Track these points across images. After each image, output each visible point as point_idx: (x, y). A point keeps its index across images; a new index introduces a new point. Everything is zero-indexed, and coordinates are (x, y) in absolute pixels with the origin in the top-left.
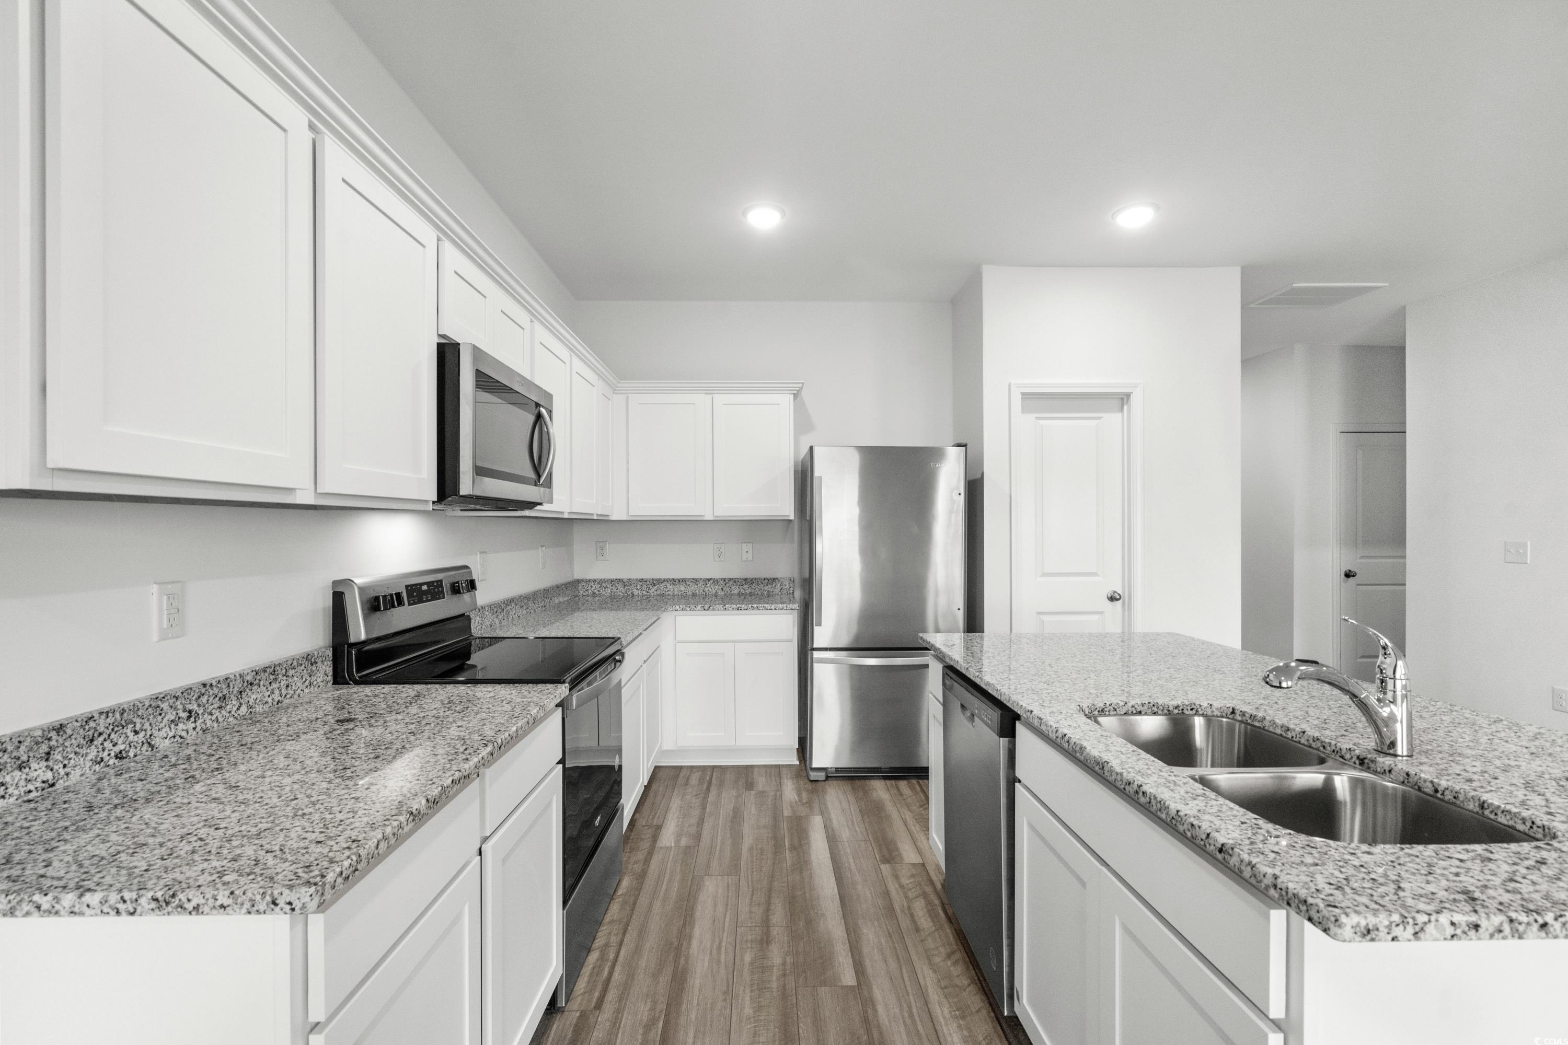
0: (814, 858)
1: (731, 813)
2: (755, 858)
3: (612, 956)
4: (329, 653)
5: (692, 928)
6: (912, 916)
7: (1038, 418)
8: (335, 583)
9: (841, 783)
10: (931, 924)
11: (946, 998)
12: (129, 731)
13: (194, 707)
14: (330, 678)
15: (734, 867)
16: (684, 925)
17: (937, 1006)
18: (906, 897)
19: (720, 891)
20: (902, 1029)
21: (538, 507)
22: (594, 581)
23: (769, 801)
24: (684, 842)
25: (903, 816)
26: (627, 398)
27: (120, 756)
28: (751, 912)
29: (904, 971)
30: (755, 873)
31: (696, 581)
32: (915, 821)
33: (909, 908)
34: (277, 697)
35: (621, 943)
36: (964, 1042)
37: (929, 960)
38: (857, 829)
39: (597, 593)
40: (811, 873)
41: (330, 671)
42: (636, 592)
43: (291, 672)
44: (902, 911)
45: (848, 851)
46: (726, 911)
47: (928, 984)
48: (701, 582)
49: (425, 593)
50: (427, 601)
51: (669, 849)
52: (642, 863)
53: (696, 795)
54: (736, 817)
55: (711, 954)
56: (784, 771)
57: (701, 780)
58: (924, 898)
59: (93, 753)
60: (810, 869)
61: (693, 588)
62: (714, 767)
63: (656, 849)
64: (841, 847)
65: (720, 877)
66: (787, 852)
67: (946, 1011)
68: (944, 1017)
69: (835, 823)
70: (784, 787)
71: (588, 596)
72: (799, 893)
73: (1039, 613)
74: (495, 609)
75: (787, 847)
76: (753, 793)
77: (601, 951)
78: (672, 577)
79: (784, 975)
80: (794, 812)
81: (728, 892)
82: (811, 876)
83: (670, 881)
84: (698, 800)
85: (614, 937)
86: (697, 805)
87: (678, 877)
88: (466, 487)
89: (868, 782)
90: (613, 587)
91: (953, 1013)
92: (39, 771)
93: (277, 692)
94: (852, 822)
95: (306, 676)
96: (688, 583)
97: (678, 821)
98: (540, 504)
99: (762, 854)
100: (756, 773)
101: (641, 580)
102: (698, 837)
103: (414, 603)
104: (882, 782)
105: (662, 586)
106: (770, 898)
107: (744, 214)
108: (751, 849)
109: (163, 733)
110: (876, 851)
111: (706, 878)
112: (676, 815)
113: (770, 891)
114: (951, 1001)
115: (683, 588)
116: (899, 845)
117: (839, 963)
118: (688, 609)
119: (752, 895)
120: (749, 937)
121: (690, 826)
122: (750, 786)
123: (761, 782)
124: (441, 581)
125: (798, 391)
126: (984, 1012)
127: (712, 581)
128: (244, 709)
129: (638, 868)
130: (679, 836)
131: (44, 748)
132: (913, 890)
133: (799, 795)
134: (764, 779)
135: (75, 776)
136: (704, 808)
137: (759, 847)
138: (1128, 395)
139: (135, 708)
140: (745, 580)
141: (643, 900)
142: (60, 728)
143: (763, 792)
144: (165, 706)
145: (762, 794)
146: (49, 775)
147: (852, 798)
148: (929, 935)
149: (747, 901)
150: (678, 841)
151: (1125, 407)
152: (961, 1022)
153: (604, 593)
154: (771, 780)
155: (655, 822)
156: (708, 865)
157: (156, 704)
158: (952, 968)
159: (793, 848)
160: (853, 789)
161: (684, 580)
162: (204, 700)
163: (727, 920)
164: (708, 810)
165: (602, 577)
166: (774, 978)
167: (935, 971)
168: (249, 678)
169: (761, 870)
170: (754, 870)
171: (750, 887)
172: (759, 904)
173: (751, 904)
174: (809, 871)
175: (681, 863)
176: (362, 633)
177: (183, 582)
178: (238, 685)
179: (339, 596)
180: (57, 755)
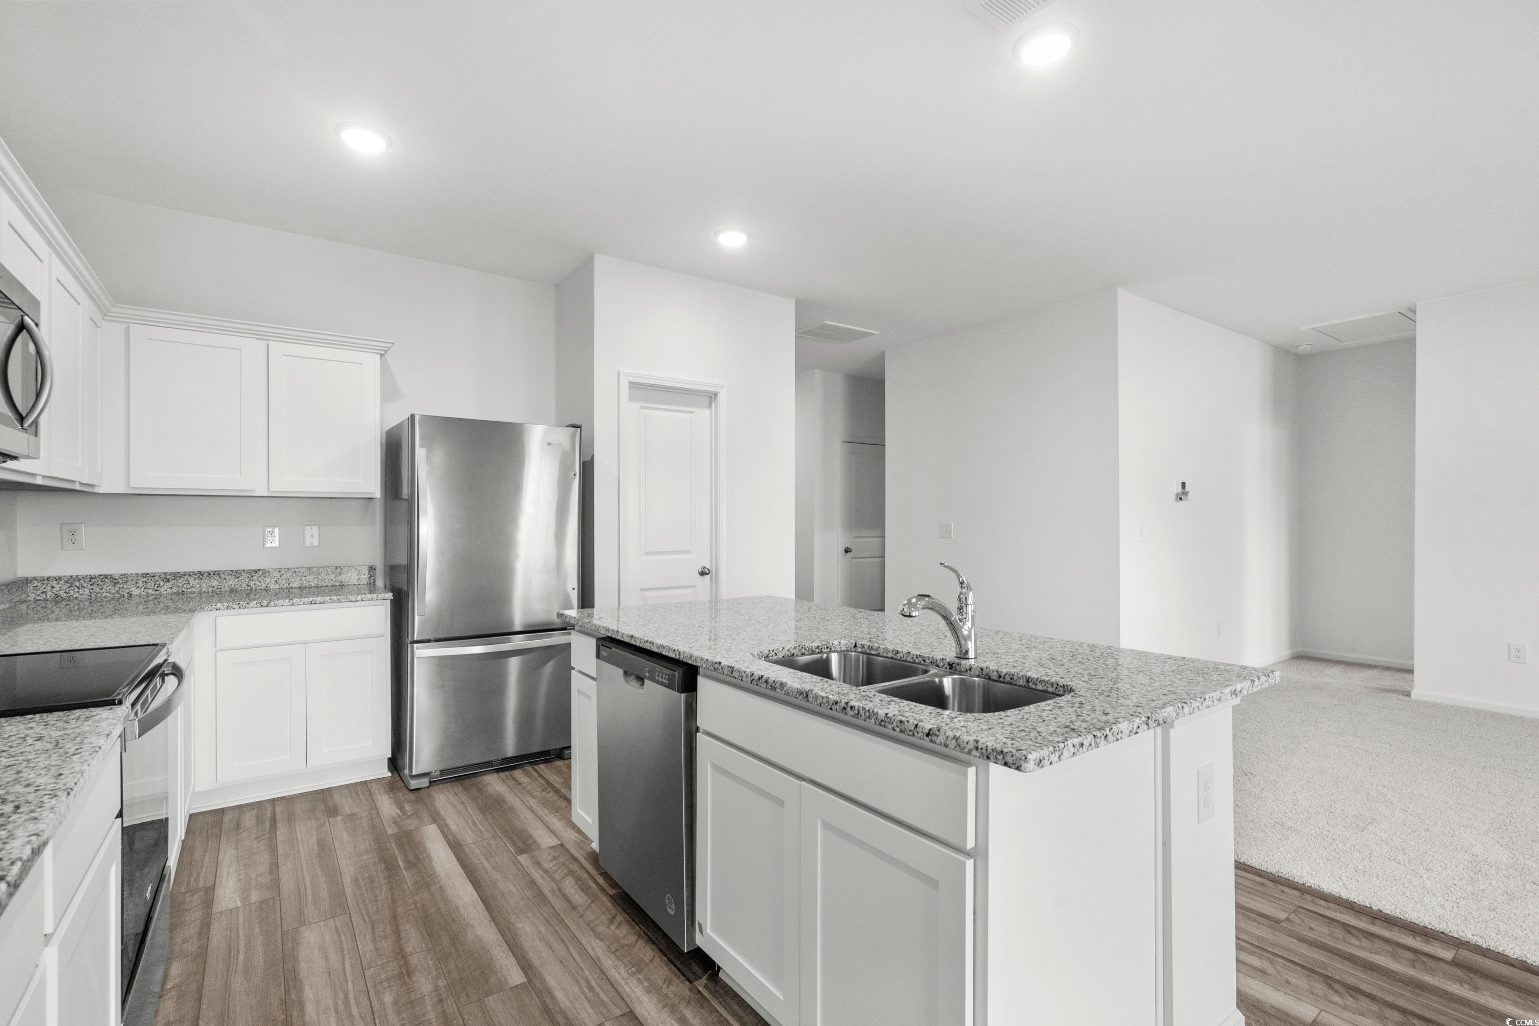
0: (439, 870)
1: (316, 847)
2: (363, 889)
5: (301, 990)
6: (564, 895)
7: (642, 408)
9: (448, 785)
10: (586, 898)
11: (619, 960)
15: (340, 908)
16: (287, 991)
17: (614, 971)
18: (554, 880)
19: (327, 939)
20: (586, 1005)
22: (58, 579)
23: (365, 823)
24: (255, 896)
25: (528, 804)
26: (127, 329)
28: (376, 949)
29: (572, 949)
30: (369, 906)
31: (236, 574)
32: (541, 806)
33: (560, 890)
36: (647, 992)
37: (593, 930)
38: (481, 827)
39: (64, 595)
40: (441, 887)
42: (135, 592)
44: (553, 895)
45: (477, 851)
46: (343, 958)
47: (599, 954)
48: (245, 575)
51: (234, 911)
52: (196, 939)
53: (256, 839)
54: (324, 850)
55: (337, 1012)
56: (374, 787)
57: (259, 819)
58: (572, 876)
60: (438, 882)
61: (232, 582)
62: (273, 801)
63: (214, 916)
64: (467, 850)
65: (322, 923)
66: (404, 871)
67: (622, 970)
68: (623, 978)
69: (453, 827)
70: (379, 804)
71: (46, 600)
72: (432, 911)
73: (642, 590)
75: (402, 867)
76: (339, 818)
78: (196, 569)
79: (441, 1001)
80: (400, 827)
81: (339, 936)
82: (441, 889)
83: (248, 947)
84: (261, 843)
86: (262, 848)
87: (260, 940)
89: (479, 779)
90: (94, 587)
91: (630, 971)
94: (474, 823)
97: (240, 874)
99: (372, 882)
100: (336, 797)
101: (145, 575)
102: (275, 885)
104: (495, 775)
105: (181, 582)
106: (397, 927)
108: (356, 880)
110: (508, 844)
111: (302, 929)
112: (232, 869)
113: (394, 919)
114: (625, 960)
116: (532, 832)
117: (501, 967)
119: (373, 929)
120: (383, 977)
121: (259, 876)
122: (332, 811)
123: (347, 805)
125: (386, 351)
126: (657, 960)
127: (260, 573)
129: (191, 947)
130: (245, 893)
132: (559, 871)
133: (401, 809)
134: (350, 800)
136: (273, 849)
137: (366, 875)
138: (716, 394)
140: (310, 569)
141: (213, 983)
143: (353, 814)
145: (352, 817)
147: (465, 798)
148: (587, 908)
149: (369, 938)
150: (245, 898)
151: (713, 405)
152: (639, 976)
153: (77, 595)
154: (360, 799)
155: (201, 884)
156: (301, 913)
158: (617, 932)
159: (410, 865)
160: (464, 788)
161: (217, 573)
163: (348, 966)
164: (280, 852)
165: (74, 573)
166: (429, 1008)
167: (601, 940)
169: (376, 900)
170: (367, 902)
171: (368, 922)
172: (385, 937)
173: (374, 940)
174: (438, 885)
175: (260, 922)
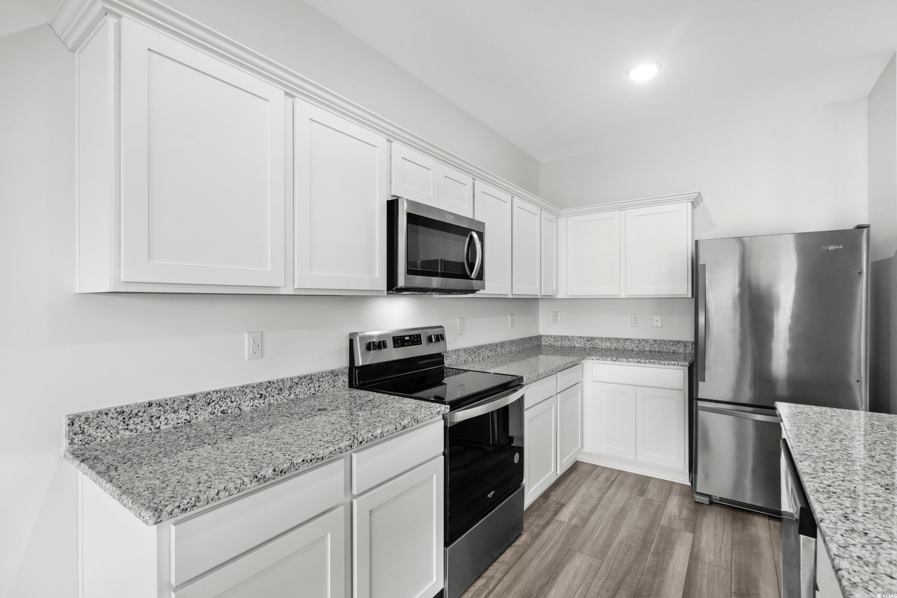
0: (671, 569)
1: (618, 510)
2: (621, 551)
3: (491, 586)
4: (347, 371)
5: (551, 588)
8: (351, 334)
9: (725, 510)
12: (228, 401)
13: (264, 392)
14: (347, 384)
15: (602, 554)
16: (547, 583)
19: (583, 568)
21: (477, 292)
22: (551, 336)
23: (653, 509)
24: (574, 522)
25: (776, 558)
26: (567, 220)
27: (223, 412)
28: (598, 594)
30: (616, 563)
34: (312, 391)
35: (501, 580)
38: (723, 555)
39: (553, 344)
40: (663, 580)
41: (347, 380)
42: (577, 345)
43: (321, 379)
45: (706, 572)
46: (581, 585)
48: (622, 341)
49: (407, 341)
50: (408, 345)
51: (563, 523)
52: (540, 527)
53: (598, 489)
54: (622, 513)
56: (676, 488)
57: (607, 479)
59: (209, 409)
60: (664, 577)
61: (615, 345)
62: (621, 471)
63: (554, 521)
64: (700, 566)
65: (588, 557)
66: (650, 554)
69: (703, 544)
70: (670, 501)
71: (547, 345)
72: (645, 593)
74: (469, 352)
75: (651, 551)
76: (642, 499)
77: (487, 580)
80: (670, 523)
81: (589, 571)
82: (662, 582)
83: (552, 547)
84: (599, 493)
85: (499, 573)
86: (596, 496)
87: (558, 546)
88: (401, 282)
89: (750, 517)
90: (562, 341)
92: (183, 415)
93: (313, 389)
94: (721, 549)
95: (331, 381)
96: (612, 341)
97: (578, 505)
98: (478, 290)
99: (628, 550)
100: (651, 485)
101: (580, 337)
102: (585, 521)
103: (399, 347)
104: (766, 520)
105: (595, 342)
106: (619, 588)
108: (621, 543)
109: (246, 404)
110: (733, 583)
111: (578, 553)
112: (579, 500)
113: (621, 582)
115: (608, 344)
116: (761, 585)
118: (601, 359)
119: (606, 580)
121: (584, 511)
122: (642, 492)
123: (652, 492)
124: (420, 335)
125: (695, 199)
127: (629, 341)
128: (292, 396)
129: (536, 530)
130: (573, 515)
131: (186, 405)
133: (680, 511)
134: (656, 490)
135: (201, 418)
136: (600, 499)
137: (629, 543)
139: (231, 390)
140: (655, 341)
141: (529, 554)
142: (193, 397)
143: (651, 500)
144: (248, 391)
145: (649, 501)
146: (188, 417)
147: (728, 527)
149: (600, 583)
150: (570, 519)
153: (556, 344)
154: (662, 492)
155: (561, 502)
156: (584, 544)
157: (243, 390)
159: (657, 553)
160: (734, 519)
162: (269, 389)
163: (578, 592)
164: (602, 503)
165: (556, 334)
168: (296, 381)
169: (621, 563)
170: (616, 560)
171: (607, 573)
172: (608, 590)
173: (601, 587)
174: (661, 578)
175: (566, 536)
176: (360, 362)
177: (262, 332)
178: (289, 384)
179: (351, 342)
180: (192, 409)
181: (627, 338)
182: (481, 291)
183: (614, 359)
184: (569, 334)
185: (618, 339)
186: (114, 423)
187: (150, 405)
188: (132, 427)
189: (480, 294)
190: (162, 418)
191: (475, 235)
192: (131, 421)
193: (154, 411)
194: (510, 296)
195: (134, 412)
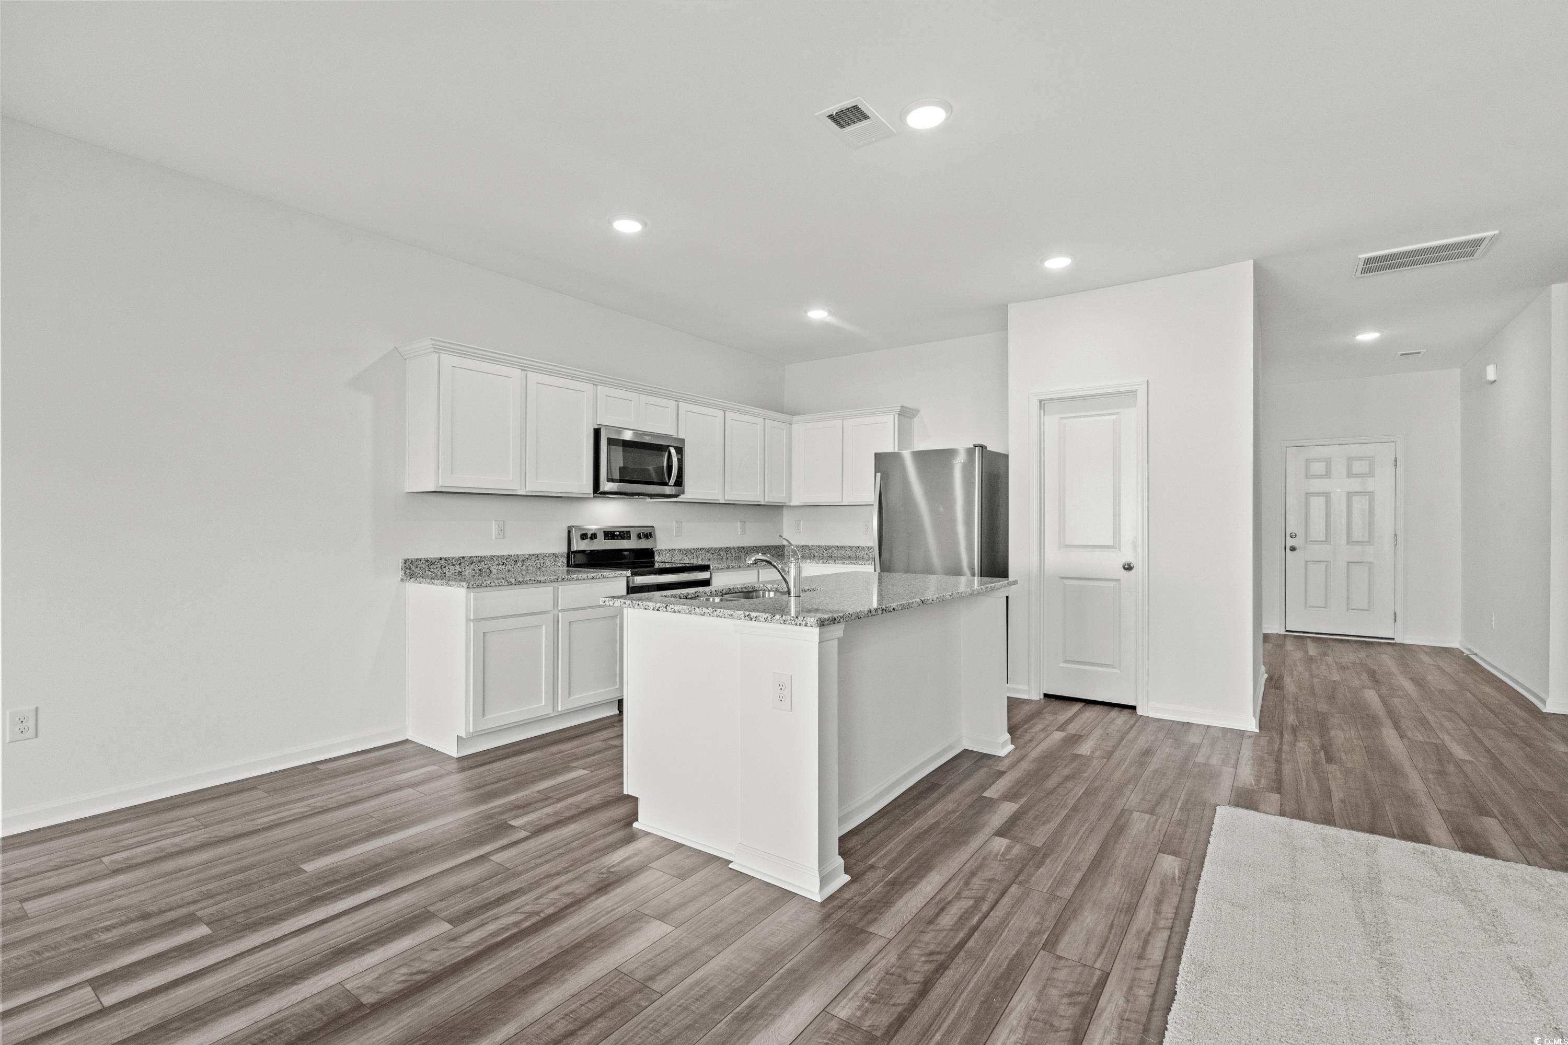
4: (566, 555)
8: (568, 527)
12: (483, 564)
13: (505, 562)
14: (565, 564)
21: (679, 497)
26: (799, 427)
27: (480, 570)
31: (851, 548)
34: (539, 566)
41: (565, 561)
42: (816, 554)
43: (545, 558)
49: (616, 535)
50: (618, 539)
59: (472, 567)
61: (848, 553)
73: (1062, 578)
74: (685, 552)
78: (836, 545)
88: (604, 488)
92: (457, 567)
93: (539, 564)
95: (552, 561)
98: (680, 495)
101: (819, 546)
103: (608, 539)
105: (831, 551)
107: (806, 312)
109: (494, 567)
115: (843, 553)
124: (629, 532)
125: (900, 412)
128: (524, 567)
131: (459, 562)
135: (467, 572)
139: (485, 557)
142: (463, 558)
144: (495, 559)
146: (460, 570)
157: (492, 558)
161: (843, 547)
162: (509, 560)
168: (527, 556)
176: (575, 548)
177: (504, 521)
178: (522, 558)
179: (569, 532)
180: (462, 565)
181: (859, 545)
182: (682, 496)
183: (825, 562)
184: (810, 543)
185: (851, 547)
186: (424, 566)
187: (441, 559)
188: (432, 570)
189: (682, 498)
190: (447, 567)
191: (673, 451)
192: (432, 567)
193: (443, 562)
194: (722, 501)
195: (433, 561)
